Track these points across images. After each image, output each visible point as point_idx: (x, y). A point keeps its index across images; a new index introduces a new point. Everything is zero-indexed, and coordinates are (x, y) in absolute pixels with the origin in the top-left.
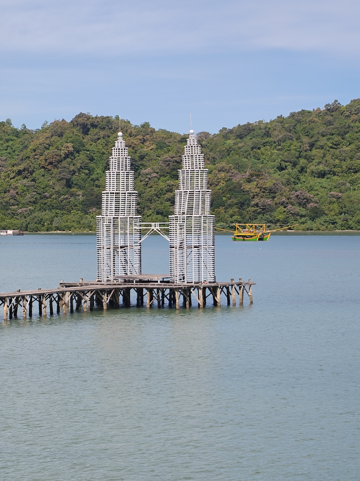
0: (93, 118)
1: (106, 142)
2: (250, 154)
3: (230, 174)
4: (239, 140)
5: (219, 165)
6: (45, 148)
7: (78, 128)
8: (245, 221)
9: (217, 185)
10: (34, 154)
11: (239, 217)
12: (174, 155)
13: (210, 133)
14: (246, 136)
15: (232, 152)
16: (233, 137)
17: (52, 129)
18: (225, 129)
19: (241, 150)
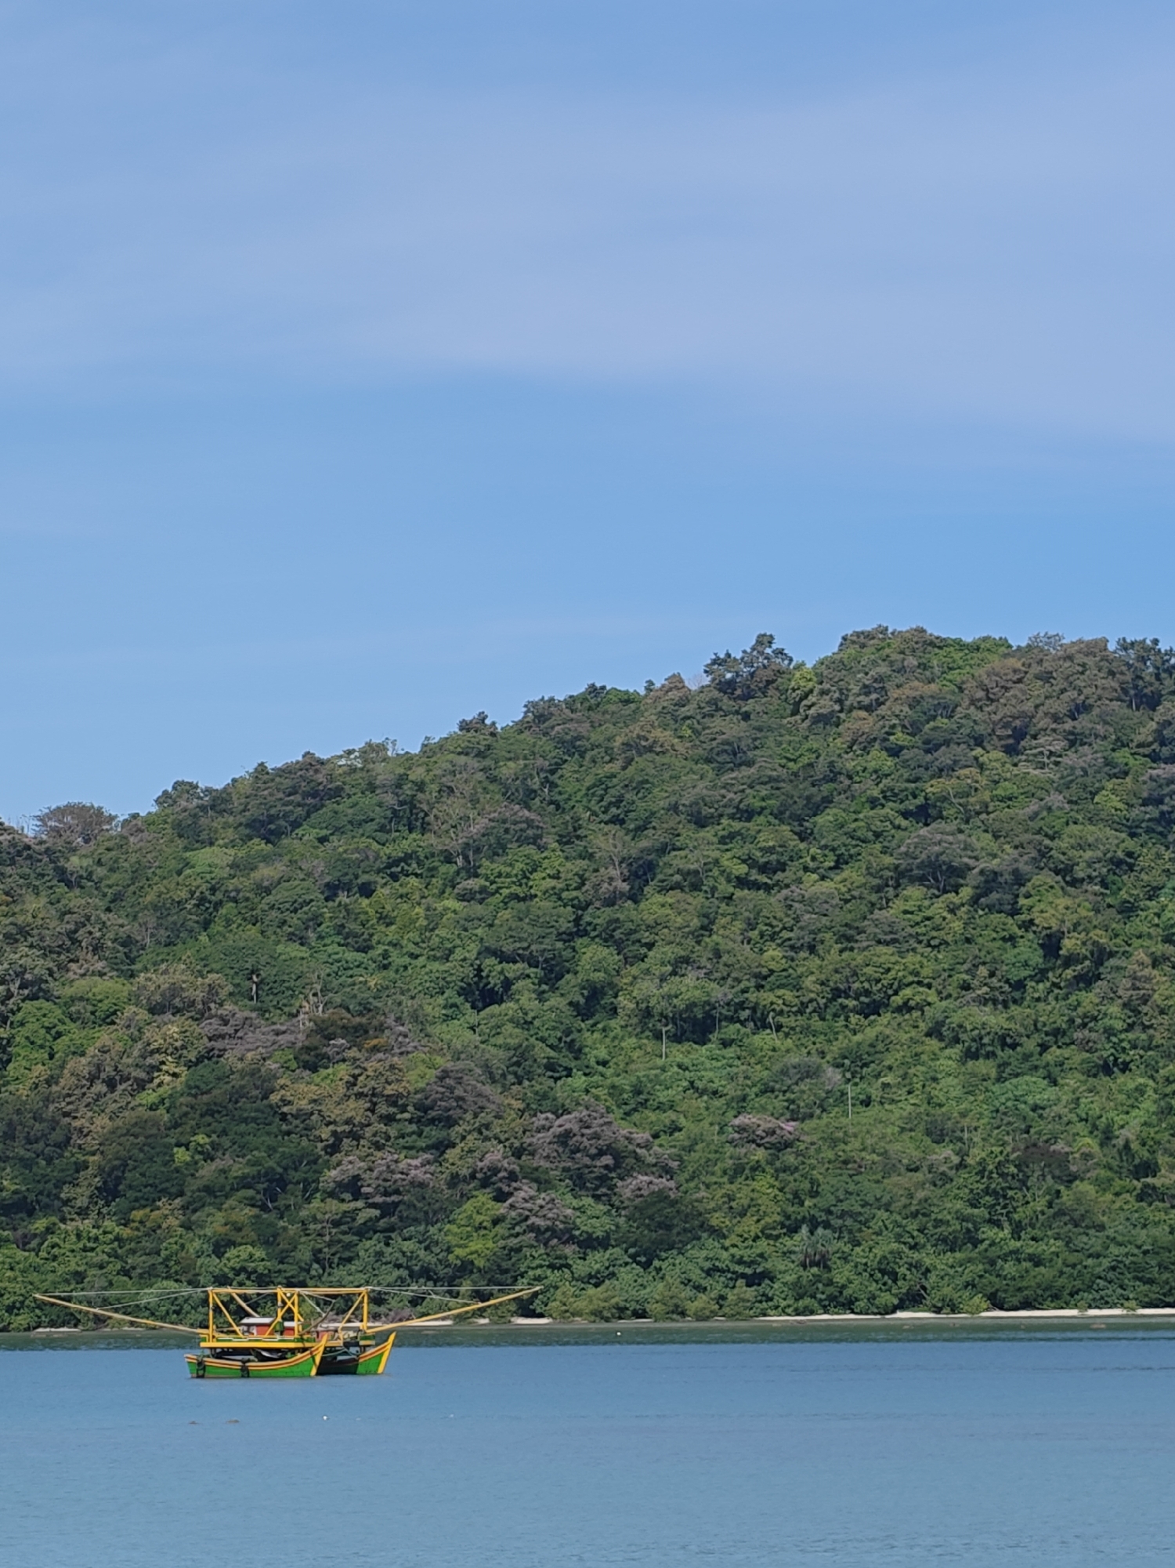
2: (316, 920)
3: (211, 1026)
4: (259, 845)
5: (154, 981)
8: (291, 1270)
9: (141, 1085)
11: (259, 1253)
13: (109, 809)
14: (296, 825)
15: (223, 911)
16: (230, 834)
18: (185, 788)
19: (271, 899)
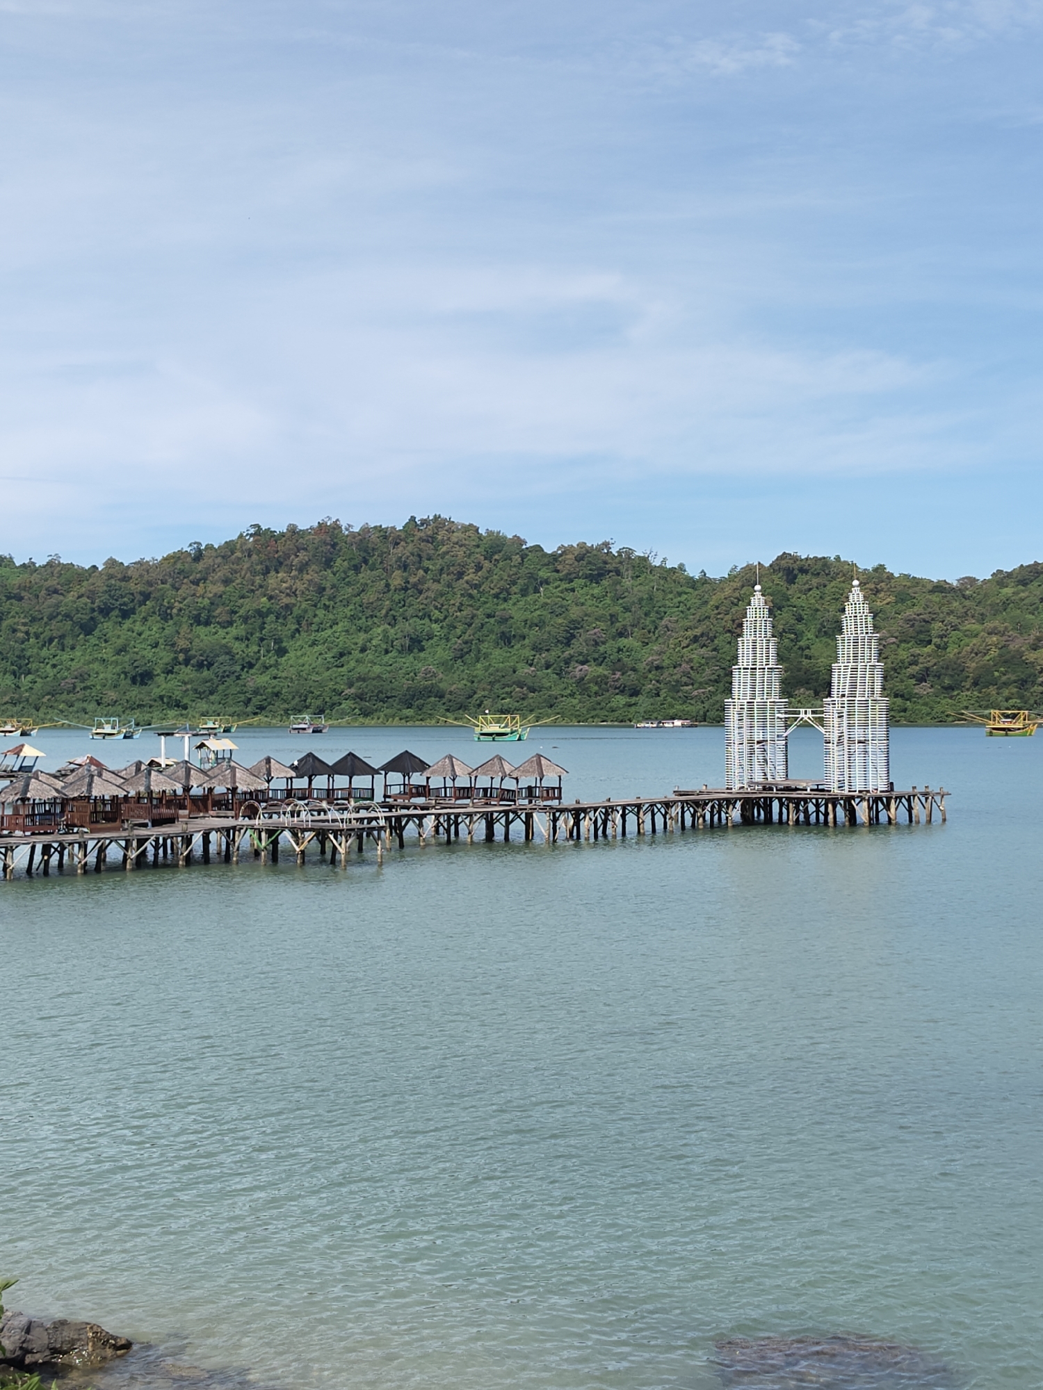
0: (802, 560)
1: (820, 594)
2: (1037, 608)
3: (1005, 638)
4: (1021, 587)
5: (989, 625)
6: (732, 603)
7: (780, 574)
8: (1028, 706)
9: (985, 654)
10: (716, 612)
11: (1018, 701)
12: (921, 611)
13: (977, 578)
14: (1032, 581)
15: (1010, 606)
16: (1013, 584)
17: (743, 577)
18: (1000, 572)
19: (1024, 602)
